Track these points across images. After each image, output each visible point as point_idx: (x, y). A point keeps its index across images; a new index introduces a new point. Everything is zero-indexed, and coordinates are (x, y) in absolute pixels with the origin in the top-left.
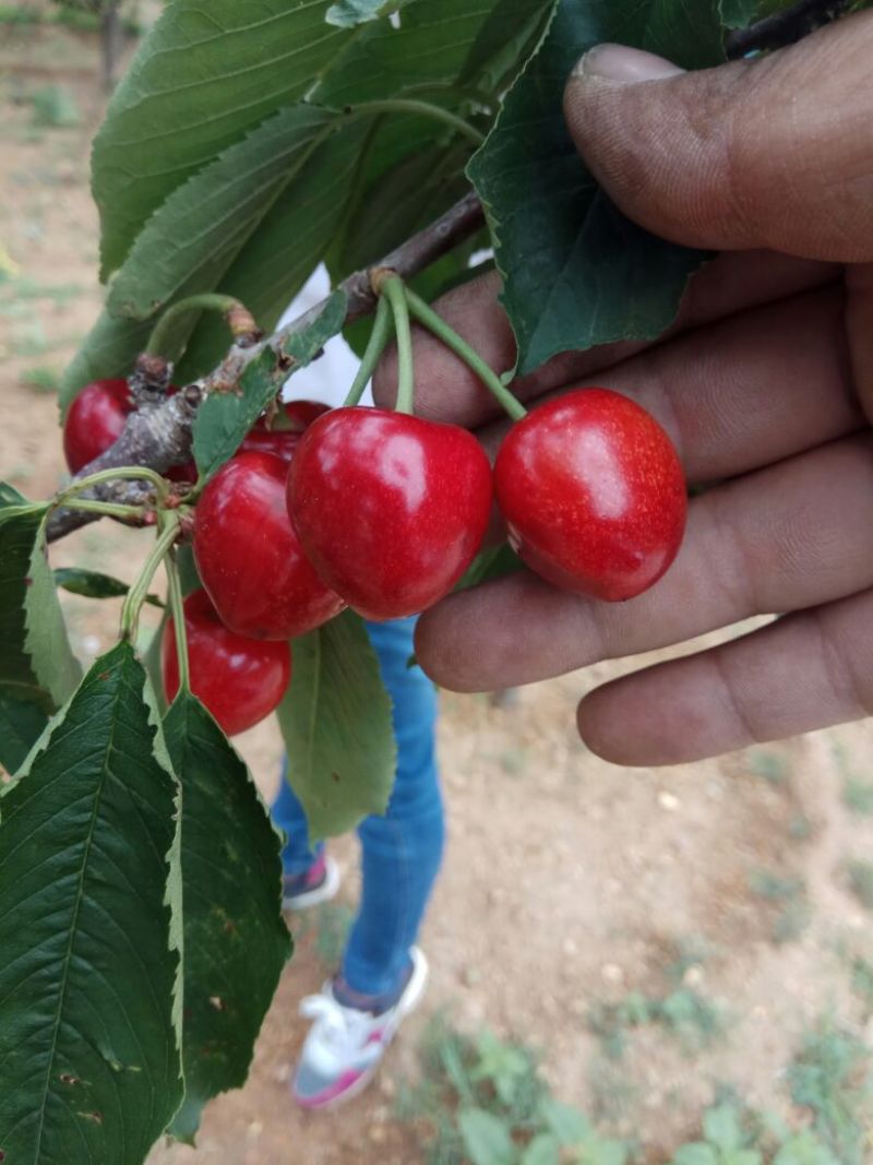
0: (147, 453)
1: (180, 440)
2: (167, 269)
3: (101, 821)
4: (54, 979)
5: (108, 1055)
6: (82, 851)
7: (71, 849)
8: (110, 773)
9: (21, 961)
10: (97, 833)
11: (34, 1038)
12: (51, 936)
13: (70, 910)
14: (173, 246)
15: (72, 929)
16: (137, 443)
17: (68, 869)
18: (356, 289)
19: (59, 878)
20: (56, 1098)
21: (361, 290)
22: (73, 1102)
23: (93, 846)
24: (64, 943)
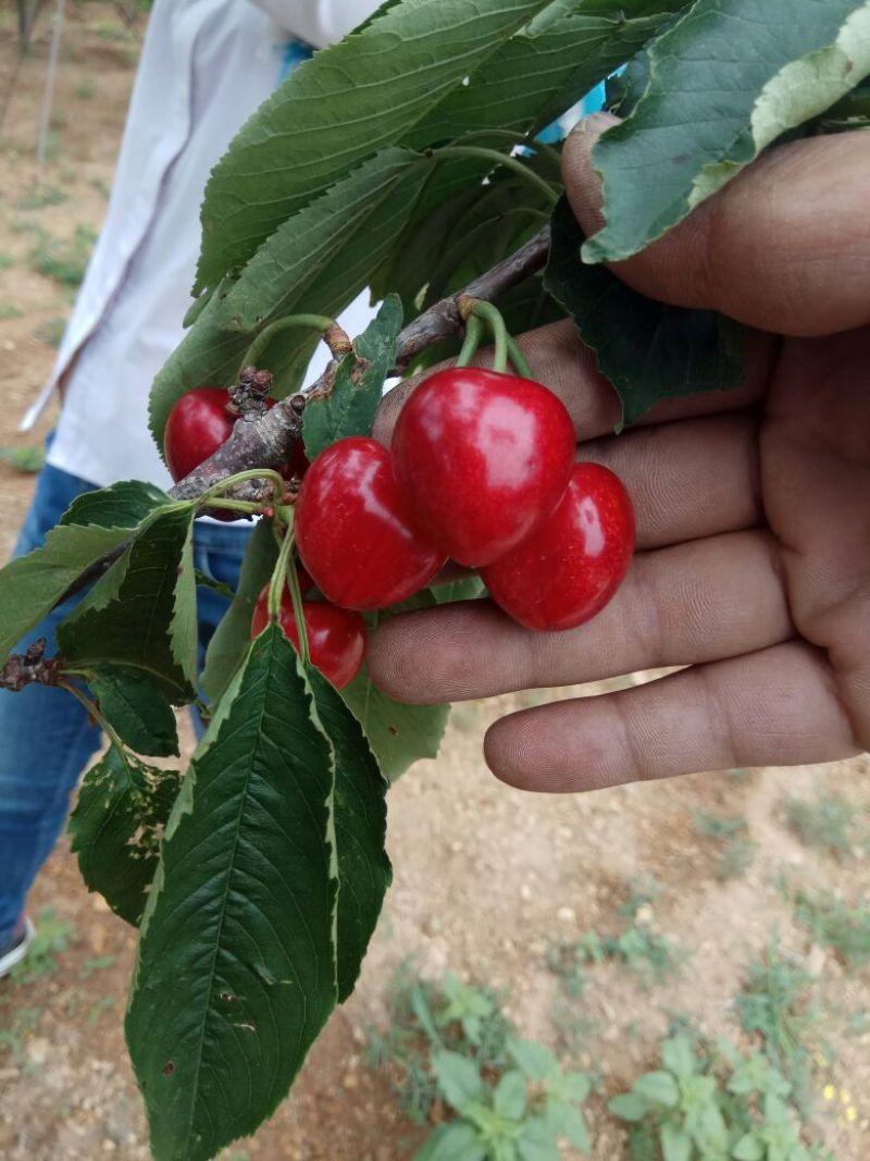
0: (255, 457)
1: (284, 443)
2: (274, 290)
3: (255, 776)
4: (215, 912)
5: (263, 972)
6: (239, 802)
7: (231, 801)
8: (263, 735)
9: (190, 899)
10: (252, 786)
11: (197, 965)
12: (212, 876)
13: (230, 852)
14: (280, 269)
15: (230, 868)
16: (247, 446)
17: (228, 818)
18: (445, 314)
19: (223, 825)
20: (214, 1013)
21: (450, 316)
22: (229, 1015)
23: (249, 797)
24: (223, 881)
